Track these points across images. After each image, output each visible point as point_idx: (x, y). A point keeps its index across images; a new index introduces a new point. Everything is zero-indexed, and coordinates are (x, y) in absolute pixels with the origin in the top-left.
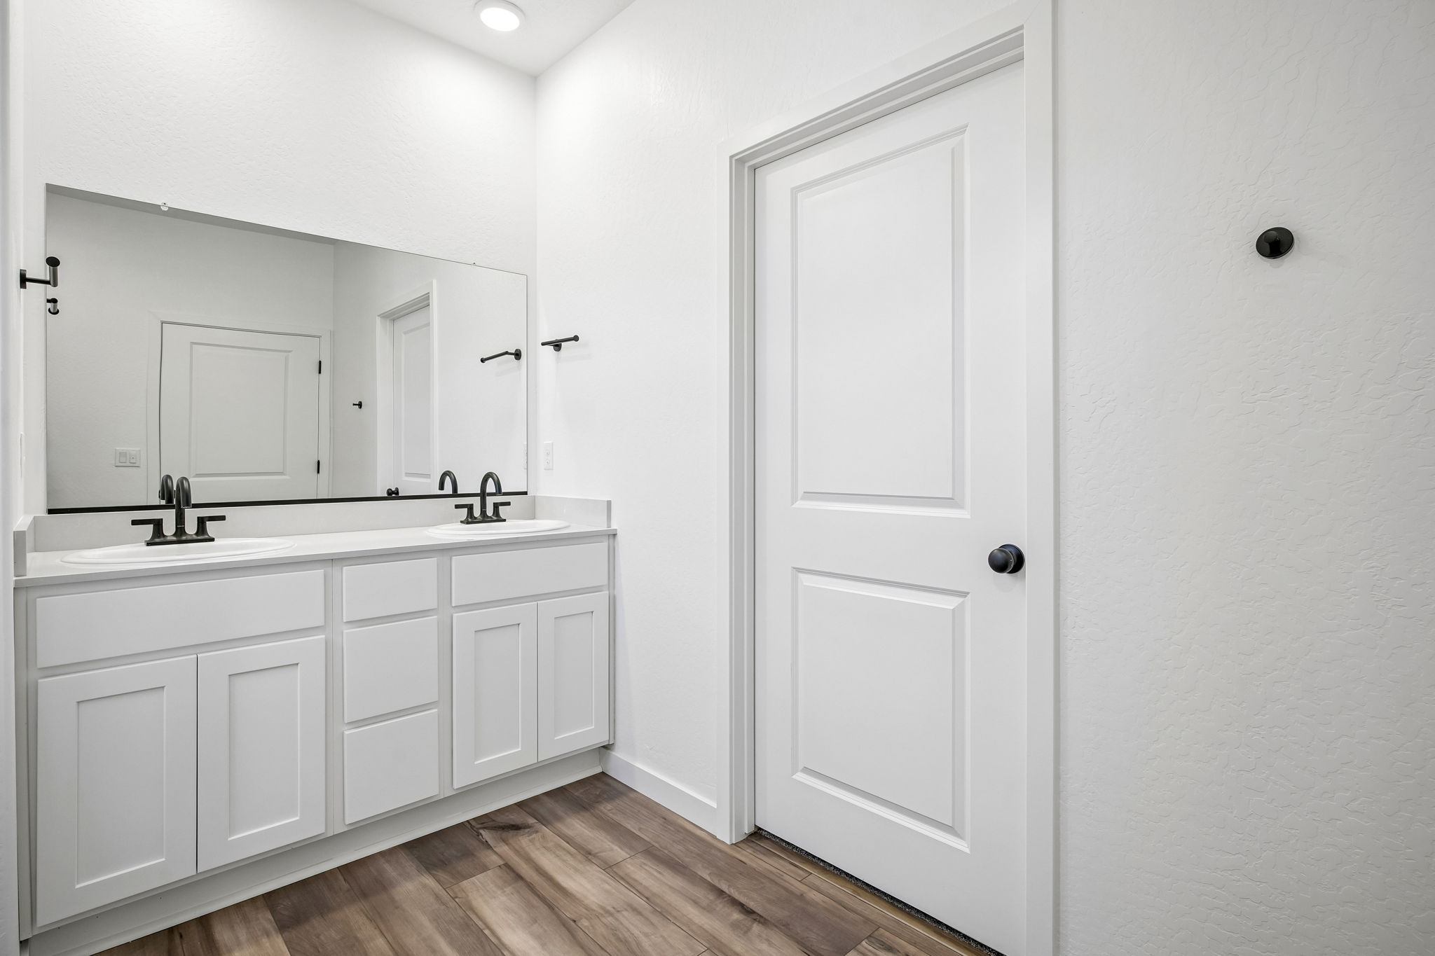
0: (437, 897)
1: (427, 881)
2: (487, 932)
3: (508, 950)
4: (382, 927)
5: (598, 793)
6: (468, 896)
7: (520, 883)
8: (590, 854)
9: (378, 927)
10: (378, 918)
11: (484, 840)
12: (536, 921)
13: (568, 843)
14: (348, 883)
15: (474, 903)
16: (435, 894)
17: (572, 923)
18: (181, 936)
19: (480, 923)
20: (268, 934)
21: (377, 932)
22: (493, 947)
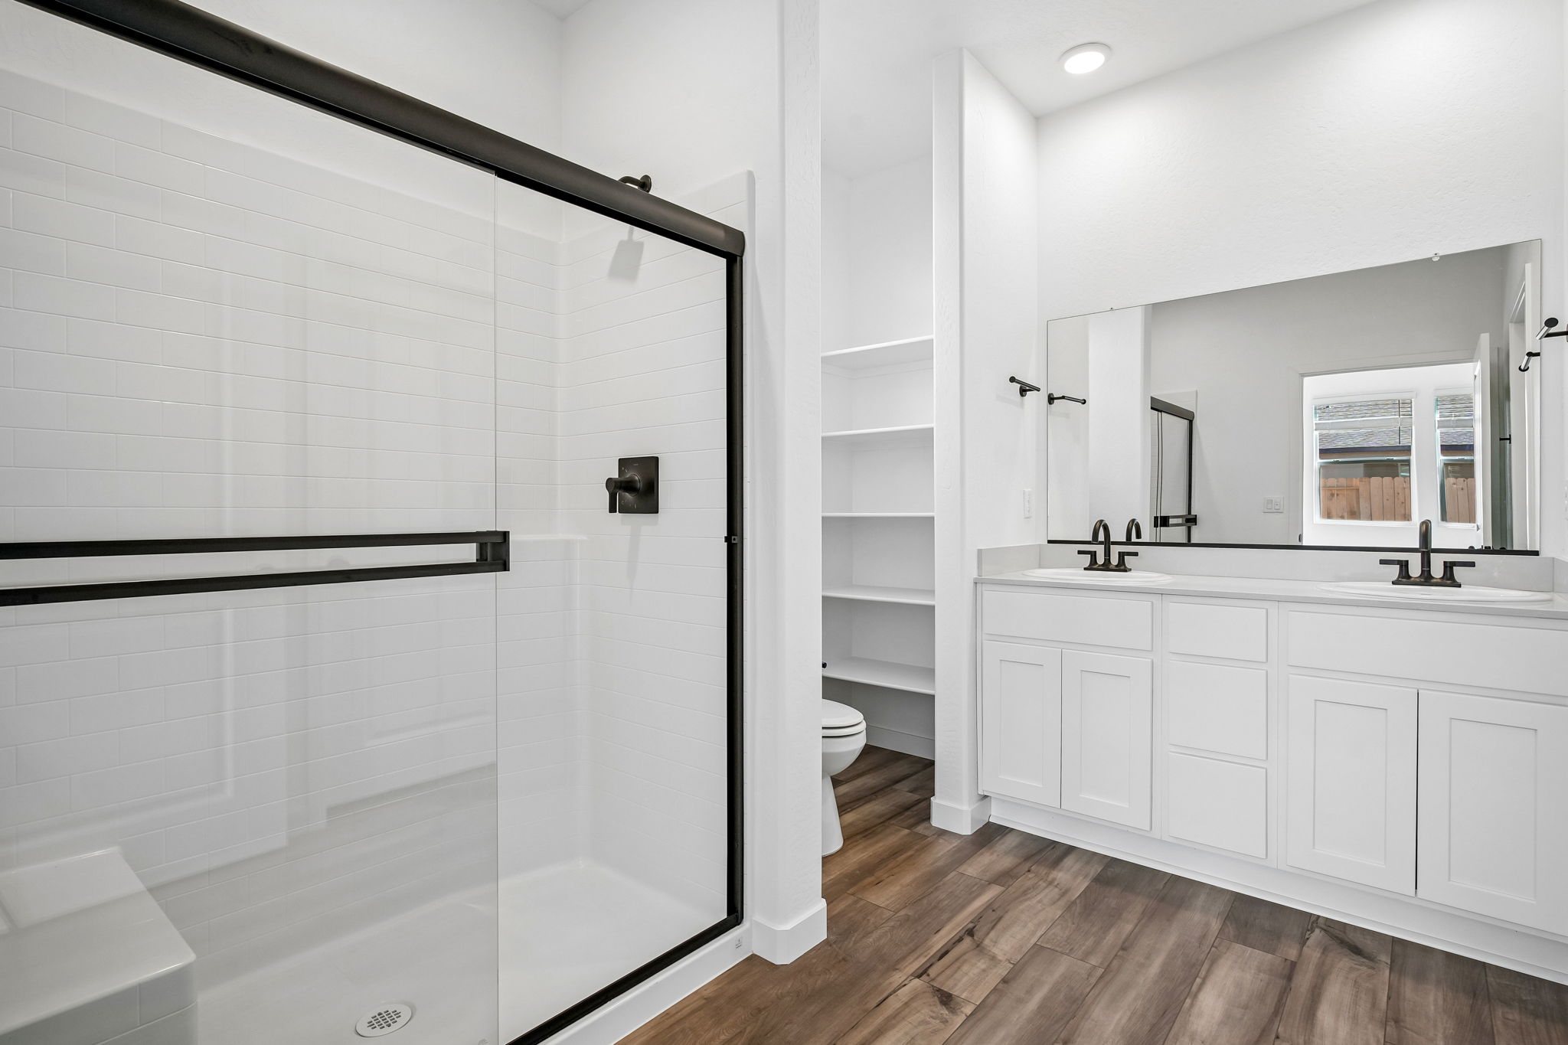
0: (1204, 937)
1: (1213, 925)
2: (1198, 980)
3: (1193, 1001)
4: (1144, 921)
5: (1524, 998)
6: (1225, 953)
7: (1281, 982)
8: (1397, 1021)
9: (1139, 921)
10: (1148, 916)
11: (1307, 936)
12: (1246, 1009)
13: (1389, 998)
14: (1164, 887)
15: (1222, 961)
16: (1205, 935)
17: (1273, 1036)
18: (1053, 848)
19: (1203, 973)
20: (1086, 876)
21: (1136, 921)
22: (1187, 990)
